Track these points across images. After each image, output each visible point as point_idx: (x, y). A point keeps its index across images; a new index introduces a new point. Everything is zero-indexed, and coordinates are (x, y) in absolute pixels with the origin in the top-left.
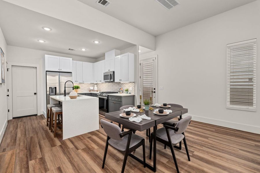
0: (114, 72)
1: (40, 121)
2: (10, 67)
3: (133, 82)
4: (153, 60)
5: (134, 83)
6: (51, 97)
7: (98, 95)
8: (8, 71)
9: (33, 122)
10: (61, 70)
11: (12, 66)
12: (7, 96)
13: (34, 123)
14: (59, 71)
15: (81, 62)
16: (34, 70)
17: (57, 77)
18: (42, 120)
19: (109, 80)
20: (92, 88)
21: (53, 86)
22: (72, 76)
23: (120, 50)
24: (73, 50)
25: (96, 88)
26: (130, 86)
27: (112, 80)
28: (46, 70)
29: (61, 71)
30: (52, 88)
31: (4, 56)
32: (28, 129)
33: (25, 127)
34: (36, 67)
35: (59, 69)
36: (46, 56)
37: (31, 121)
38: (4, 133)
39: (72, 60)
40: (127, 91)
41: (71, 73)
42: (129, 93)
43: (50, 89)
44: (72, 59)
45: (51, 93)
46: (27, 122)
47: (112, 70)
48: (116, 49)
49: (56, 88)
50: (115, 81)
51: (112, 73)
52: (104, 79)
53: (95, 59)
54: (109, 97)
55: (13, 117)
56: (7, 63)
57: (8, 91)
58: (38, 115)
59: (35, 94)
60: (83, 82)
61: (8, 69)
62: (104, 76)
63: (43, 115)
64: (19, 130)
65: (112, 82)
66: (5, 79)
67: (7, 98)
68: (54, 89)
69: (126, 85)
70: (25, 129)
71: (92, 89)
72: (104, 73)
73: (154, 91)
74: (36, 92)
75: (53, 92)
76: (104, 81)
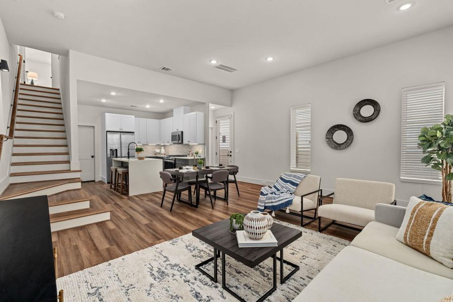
0: (182, 132)
3: (203, 144)
4: (229, 118)
7: (164, 158)
14: (120, 131)
15: (145, 119)
16: (92, 129)
17: (118, 137)
19: (177, 142)
20: (158, 151)
21: (114, 148)
22: (134, 136)
24: (135, 106)
25: (163, 151)
27: (180, 141)
28: (106, 130)
30: (113, 150)
34: (94, 127)
35: (120, 129)
36: (107, 115)
39: (135, 117)
40: (197, 153)
42: (199, 156)
43: (111, 151)
47: (180, 130)
48: (185, 105)
49: (116, 150)
50: (185, 142)
51: (180, 134)
52: (172, 140)
53: (162, 114)
58: (96, 181)
59: (92, 157)
60: (147, 144)
62: (172, 136)
63: (102, 180)
65: (180, 143)
68: (115, 152)
69: (195, 147)
72: (172, 133)
73: (230, 154)
74: (93, 155)
75: (113, 155)
76: (171, 142)
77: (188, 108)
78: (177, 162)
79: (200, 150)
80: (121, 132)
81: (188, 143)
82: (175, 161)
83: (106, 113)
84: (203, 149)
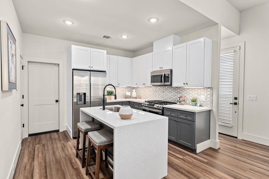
0: (171, 71)
1: (65, 144)
2: (25, 64)
3: (209, 88)
4: (235, 51)
5: (209, 90)
6: (82, 109)
7: (143, 106)
8: (23, 69)
9: (55, 146)
10: (92, 67)
11: (28, 62)
12: (21, 105)
13: (57, 147)
14: (89, 69)
15: (116, 57)
16: (56, 68)
17: (87, 78)
18: (67, 142)
19: (162, 84)
20: (128, 94)
21: (82, 91)
22: (105, 77)
23: (180, 36)
24: (109, 37)
25: (134, 94)
26: (202, 94)
27: (168, 83)
28: (73, 68)
29: (92, 69)
30: (80, 94)
31: (15, 44)
32: (50, 161)
33: (45, 157)
34: (59, 64)
35: (90, 67)
36: (73, 47)
37: (52, 143)
38: (13, 173)
40: (194, 101)
41: (105, 72)
42: (200, 106)
43: (78, 95)
44: (106, 51)
46: (47, 144)
47: (167, 68)
48: (176, 34)
49: (85, 94)
50: (175, 84)
51: (169, 73)
52: (151, 82)
53: (133, 53)
54: (165, 111)
55: (29, 134)
56: (22, 58)
57: (23, 98)
58: (60, 131)
59: (57, 101)
61: (23, 66)
62: (151, 77)
63: (66, 131)
64: (36, 163)
65: (167, 86)
66: (16, 81)
67: (21, 108)
68: (83, 96)
69: (191, 92)
70: (45, 162)
71: (128, 96)
72: (152, 73)
73: (236, 101)
74: (57, 99)
75: (81, 101)
76: (151, 84)
77: (178, 38)
79: (203, 96)
80: (90, 71)
81: (180, 85)
82: (163, 110)
83: (72, 45)
84: (209, 95)
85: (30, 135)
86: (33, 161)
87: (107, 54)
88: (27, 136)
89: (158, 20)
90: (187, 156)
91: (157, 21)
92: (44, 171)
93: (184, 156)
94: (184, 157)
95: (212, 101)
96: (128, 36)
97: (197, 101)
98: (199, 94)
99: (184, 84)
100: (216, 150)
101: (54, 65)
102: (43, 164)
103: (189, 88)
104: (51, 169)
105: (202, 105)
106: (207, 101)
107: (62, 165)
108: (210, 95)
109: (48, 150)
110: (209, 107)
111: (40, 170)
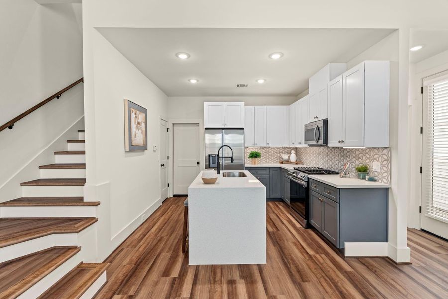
0: (325, 122)
5: (385, 151)
7: (290, 174)
8: (168, 131)
10: (226, 124)
11: (173, 124)
12: (162, 166)
14: (222, 127)
15: (264, 107)
16: (197, 127)
19: (314, 142)
20: (285, 157)
21: (214, 153)
23: (346, 63)
24: (244, 86)
25: (293, 158)
27: (321, 142)
28: (205, 126)
29: (226, 126)
30: (213, 156)
34: (198, 123)
35: (223, 124)
39: (245, 105)
40: (363, 171)
41: (243, 129)
42: (371, 180)
43: (210, 158)
44: (244, 102)
45: (213, 164)
47: (322, 117)
48: (332, 62)
50: (331, 143)
51: (321, 125)
52: (306, 139)
54: (310, 183)
55: (175, 194)
56: (166, 121)
59: (198, 163)
60: (268, 145)
61: (168, 129)
62: (305, 132)
65: (321, 145)
68: (216, 158)
71: (285, 160)
72: (306, 126)
74: (198, 161)
76: (305, 143)
78: (312, 187)
79: (376, 163)
80: (223, 129)
81: (339, 145)
82: (308, 182)
83: (205, 103)
84: (385, 160)
85: (175, 196)
86: (162, 216)
87: (246, 105)
88: (172, 196)
89: (282, 55)
90: (323, 255)
91: (281, 57)
92: (162, 225)
93: (317, 253)
94: (317, 256)
95: (390, 173)
96: (265, 80)
97: (368, 171)
98: (372, 159)
99: (340, 142)
100: (396, 263)
101: (195, 125)
102: (166, 221)
103: (358, 149)
104: (168, 225)
105: (376, 178)
106: (383, 172)
107: (178, 225)
108: (388, 161)
109: (178, 211)
110: (385, 183)
111: (160, 224)
